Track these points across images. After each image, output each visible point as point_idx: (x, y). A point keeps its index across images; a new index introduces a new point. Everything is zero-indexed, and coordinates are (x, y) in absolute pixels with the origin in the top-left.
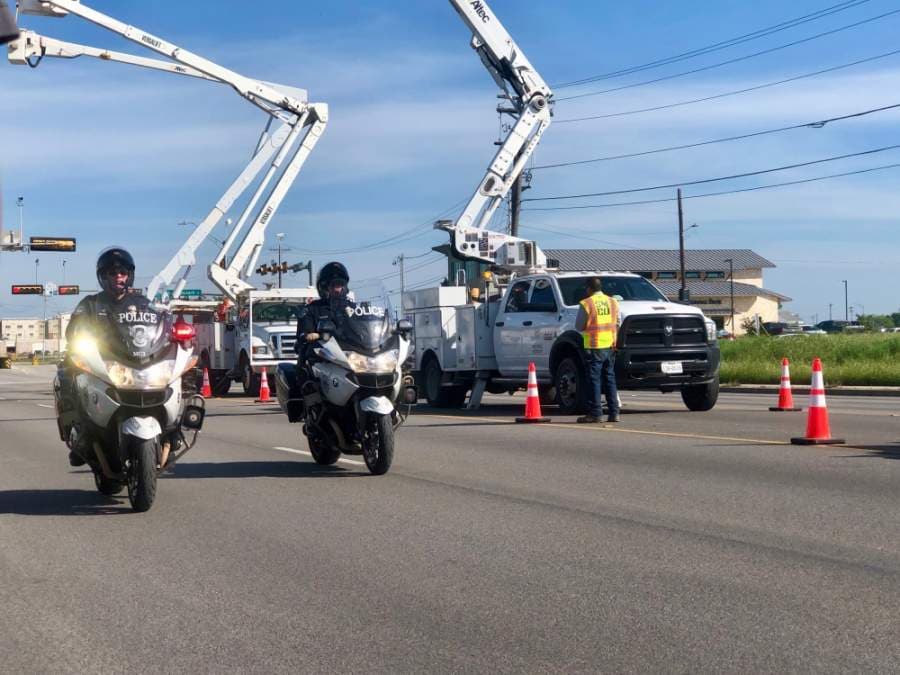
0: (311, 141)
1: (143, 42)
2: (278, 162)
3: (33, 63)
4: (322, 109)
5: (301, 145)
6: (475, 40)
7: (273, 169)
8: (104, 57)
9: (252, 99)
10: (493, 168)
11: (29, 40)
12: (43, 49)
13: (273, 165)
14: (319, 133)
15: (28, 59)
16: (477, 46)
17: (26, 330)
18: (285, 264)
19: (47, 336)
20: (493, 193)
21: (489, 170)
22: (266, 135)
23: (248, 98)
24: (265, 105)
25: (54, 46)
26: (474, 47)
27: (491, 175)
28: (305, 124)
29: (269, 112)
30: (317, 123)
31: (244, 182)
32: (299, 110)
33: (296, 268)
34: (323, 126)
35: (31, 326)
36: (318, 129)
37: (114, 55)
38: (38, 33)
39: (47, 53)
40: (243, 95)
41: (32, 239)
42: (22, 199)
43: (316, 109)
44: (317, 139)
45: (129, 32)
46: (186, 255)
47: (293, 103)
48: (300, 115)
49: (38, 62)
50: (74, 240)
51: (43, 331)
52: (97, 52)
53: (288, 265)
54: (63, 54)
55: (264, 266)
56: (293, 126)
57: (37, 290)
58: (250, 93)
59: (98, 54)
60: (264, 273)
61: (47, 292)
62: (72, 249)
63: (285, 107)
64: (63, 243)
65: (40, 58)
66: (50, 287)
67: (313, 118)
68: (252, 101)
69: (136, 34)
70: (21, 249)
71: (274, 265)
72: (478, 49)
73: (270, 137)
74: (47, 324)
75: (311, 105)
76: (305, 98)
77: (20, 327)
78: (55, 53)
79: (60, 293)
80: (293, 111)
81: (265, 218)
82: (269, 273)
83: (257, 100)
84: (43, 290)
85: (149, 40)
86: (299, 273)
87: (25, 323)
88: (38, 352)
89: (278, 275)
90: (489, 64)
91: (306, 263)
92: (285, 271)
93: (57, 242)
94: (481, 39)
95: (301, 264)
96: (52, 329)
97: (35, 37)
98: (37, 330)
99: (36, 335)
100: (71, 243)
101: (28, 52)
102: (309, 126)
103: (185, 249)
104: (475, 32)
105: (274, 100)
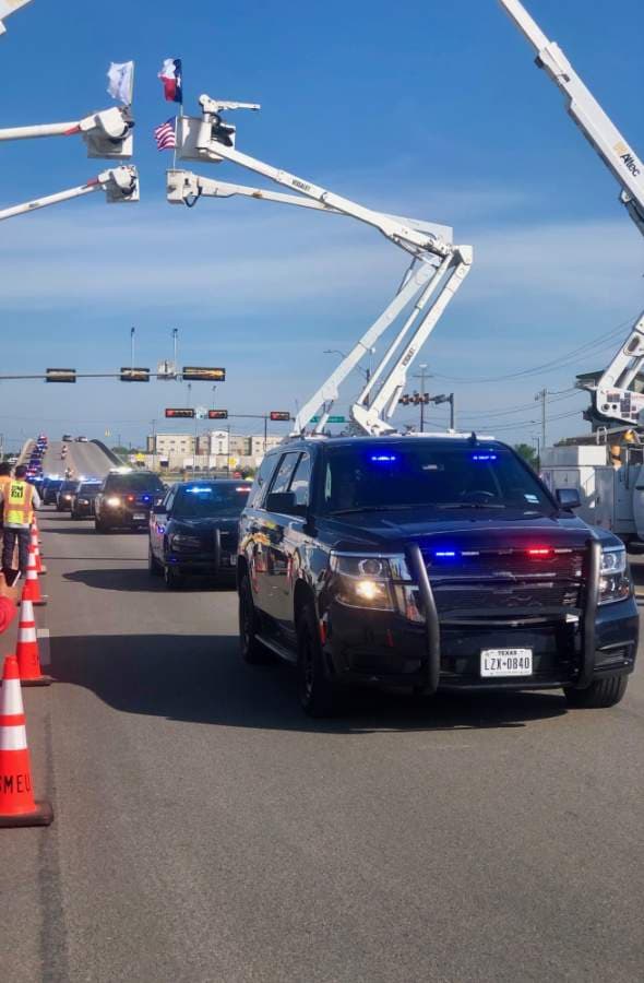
0: (454, 284)
1: (294, 186)
2: (422, 304)
3: (190, 203)
4: (466, 252)
5: (444, 287)
6: (624, 195)
7: (416, 312)
8: (256, 196)
9: (397, 241)
10: (638, 327)
11: (187, 180)
12: (200, 189)
13: (416, 307)
14: (463, 276)
15: (185, 199)
16: (626, 200)
17: (178, 446)
18: (426, 395)
19: (198, 451)
20: (637, 353)
21: (634, 329)
22: (411, 272)
23: (393, 240)
24: (409, 247)
25: (210, 185)
26: (623, 202)
27: (635, 334)
28: (449, 267)
29: (412, 253)
30: (461, 265)
31: (388, 318)
32: (444, 252)
33: (438, 400)
34: (467, 268)
35: (184, 442)
36: (462, 271)
37: (266, 194)
38: (196, 174)
39: (204, 192)
40: (388, 237)
41: (185, 369)
42: (176, 330)
43: (461, 252)
44: (460, 281)
45: (281, 176)
46: (329, 390)
47: (437, 245)
48: (444, 257)
49: (195, 201)
50: (223, 370)
51: (194, 446)
52: (250, 191)
53: (430, 396)
54: (218, 193)
55: (406, 396)
56: (437, 268)
57: (188, 414)
58: (395, 235)
59: (251, 193)
60: (406, 403)
61: (198, 416)
62: (222, 379)
63: (429, 248)
64: (213, 373)
65: (197, 198)
66: (201, 411)
67: (457, 260)
68: (398, 244)
69: (286, 178)
70: (175, 378)
71: (417, 395)
72: (626, 204)
73: (414, 274)
74: (198, 439)
75: (457, 247)
76: (450, 241)
77: (173, 442)
78: (211, 193)
79: (210, 417)
80: (438, 253)
81: (407, 359)
82: (411, 404)
83: (402, 243)
84: (194, 414)
85: (298, 184)
86: (441, 405)
87: (178, 439)
88: (189, 468)
89: (419, 406)
90: (637, 218)
91: (448, 395)
92: (426, 402)
93: (208, 372)
94: (630, 193)
95: (443, 396)
96: (202, 445)
97: (192, 178)
98: (189, 446)
99: (187, 450)
100: (220, 373)
101: (186, 193)
102: (452, 269)
103: (328, 383)
104: (624, 186)
105: (419, 243)
